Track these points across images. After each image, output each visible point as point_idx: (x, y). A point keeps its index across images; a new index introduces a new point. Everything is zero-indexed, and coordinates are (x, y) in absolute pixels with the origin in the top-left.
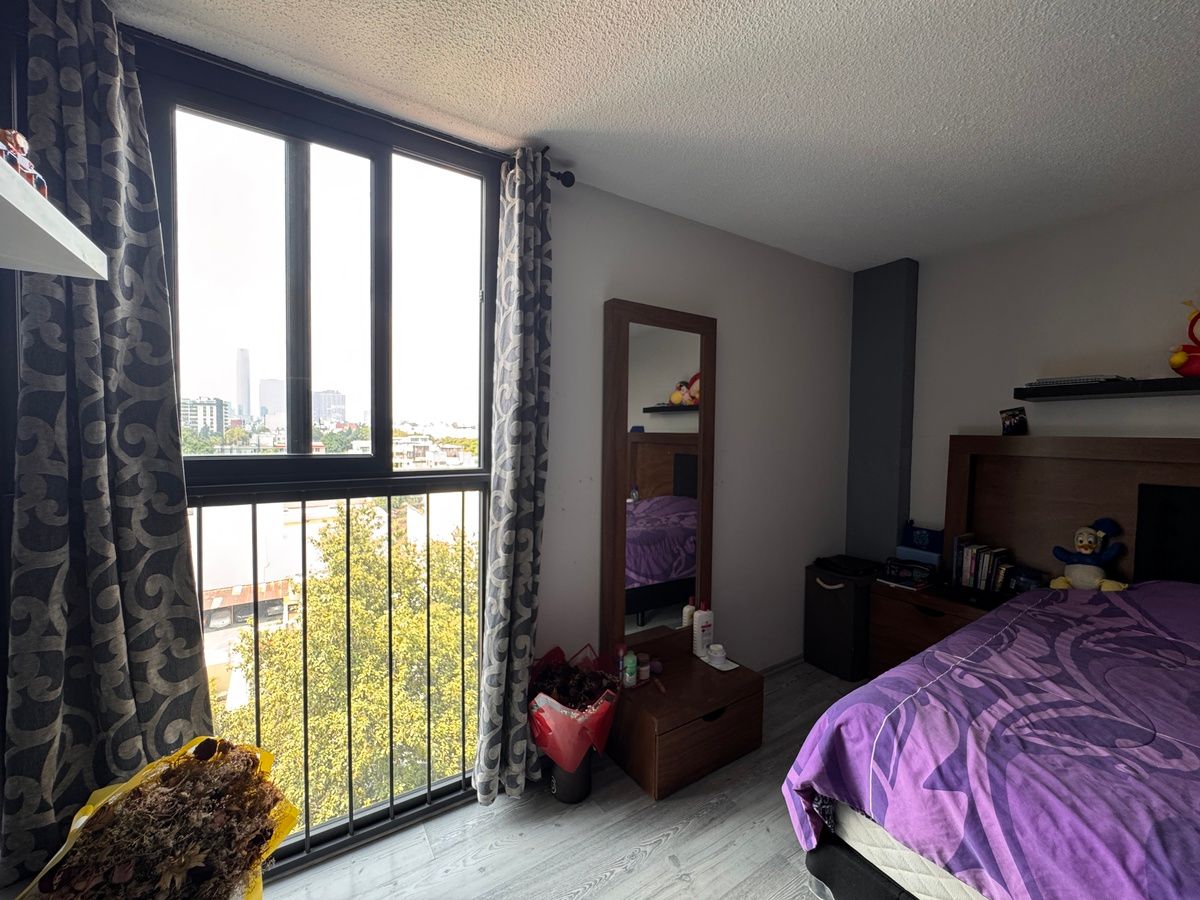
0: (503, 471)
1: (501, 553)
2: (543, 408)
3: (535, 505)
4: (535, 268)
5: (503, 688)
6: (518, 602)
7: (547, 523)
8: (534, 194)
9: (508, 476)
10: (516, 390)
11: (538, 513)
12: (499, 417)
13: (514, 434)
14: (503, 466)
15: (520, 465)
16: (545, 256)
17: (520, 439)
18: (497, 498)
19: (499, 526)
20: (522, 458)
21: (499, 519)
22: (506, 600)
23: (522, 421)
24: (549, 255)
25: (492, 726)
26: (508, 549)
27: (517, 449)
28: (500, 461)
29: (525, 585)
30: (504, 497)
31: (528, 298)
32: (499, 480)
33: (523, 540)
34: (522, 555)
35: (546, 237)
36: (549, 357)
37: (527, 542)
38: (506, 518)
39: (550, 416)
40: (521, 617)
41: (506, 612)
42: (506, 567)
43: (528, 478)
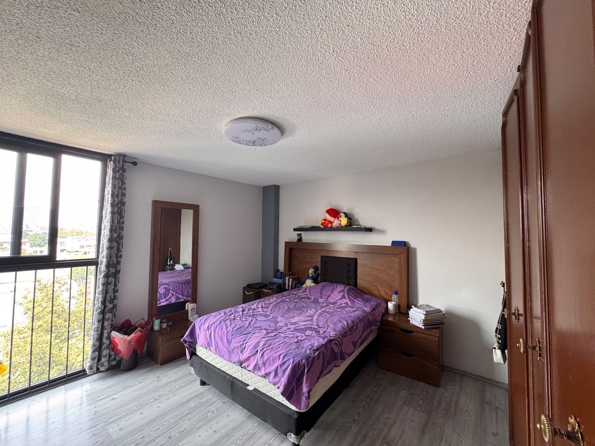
0: (103, 260)
1: (100, 286)
2: (120, 237)
3: (116, 269)
4: (118, 193)
5: (99, 332)
6: (107, 302)
7: (121, 276)
8: (119, 170)
9: (105, 260)
10: (109, 232)
11: (117, 272)
12: (103, 241)
13: (107, 246)
14: (103, 257)
15: (109, 257)
16: (123, 189)
17: (110, 248)
18: (100, 268)
19: (101, 277)
20: (110, 254)
21: (101, 275)
22: (102, 302)
23: (111, 242)
24: (125, 189)
25: (94, 345)
26: (103, 285)
27: (108, 251)
28: (102, 255)
29: (110, 296)
30: (103, 267)
31: (115, 203)
32: (102, 261)
33: (110, 281)
34: (109, 286)
35: (123, 183)
36: (124, 221)
37: (112, 282)
38: (103, 274)
39: (124, 240)
40: (108, 307)
41: (101, 306)
42: (102, 291)
43: (113, 261)
